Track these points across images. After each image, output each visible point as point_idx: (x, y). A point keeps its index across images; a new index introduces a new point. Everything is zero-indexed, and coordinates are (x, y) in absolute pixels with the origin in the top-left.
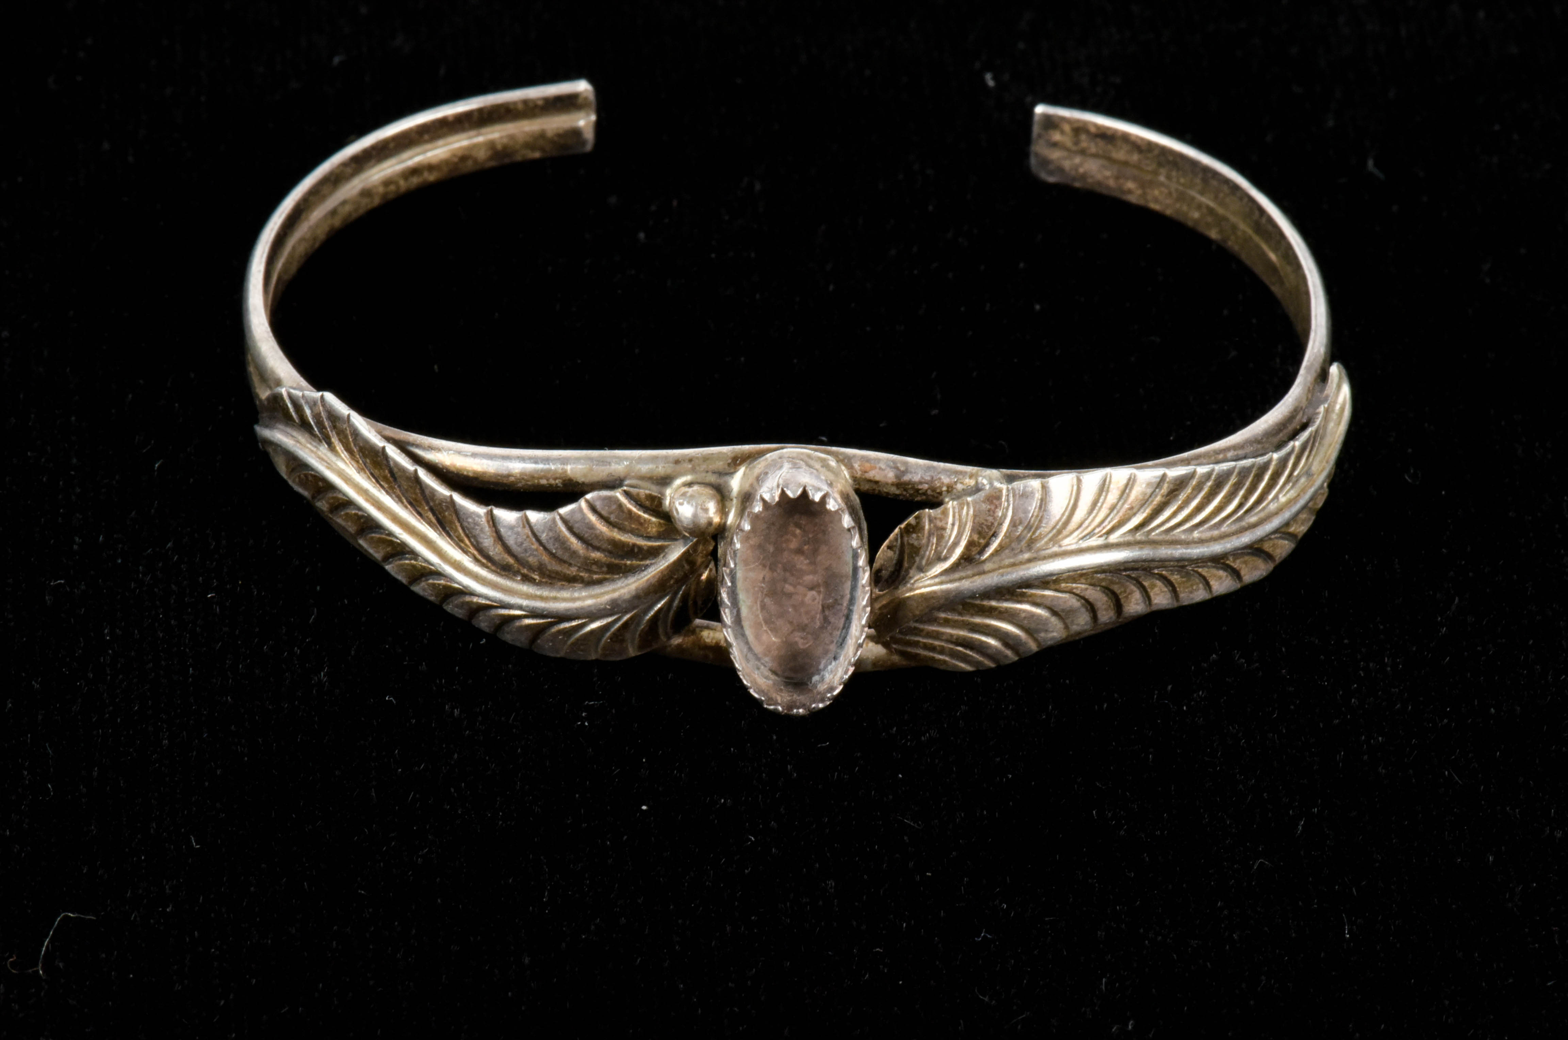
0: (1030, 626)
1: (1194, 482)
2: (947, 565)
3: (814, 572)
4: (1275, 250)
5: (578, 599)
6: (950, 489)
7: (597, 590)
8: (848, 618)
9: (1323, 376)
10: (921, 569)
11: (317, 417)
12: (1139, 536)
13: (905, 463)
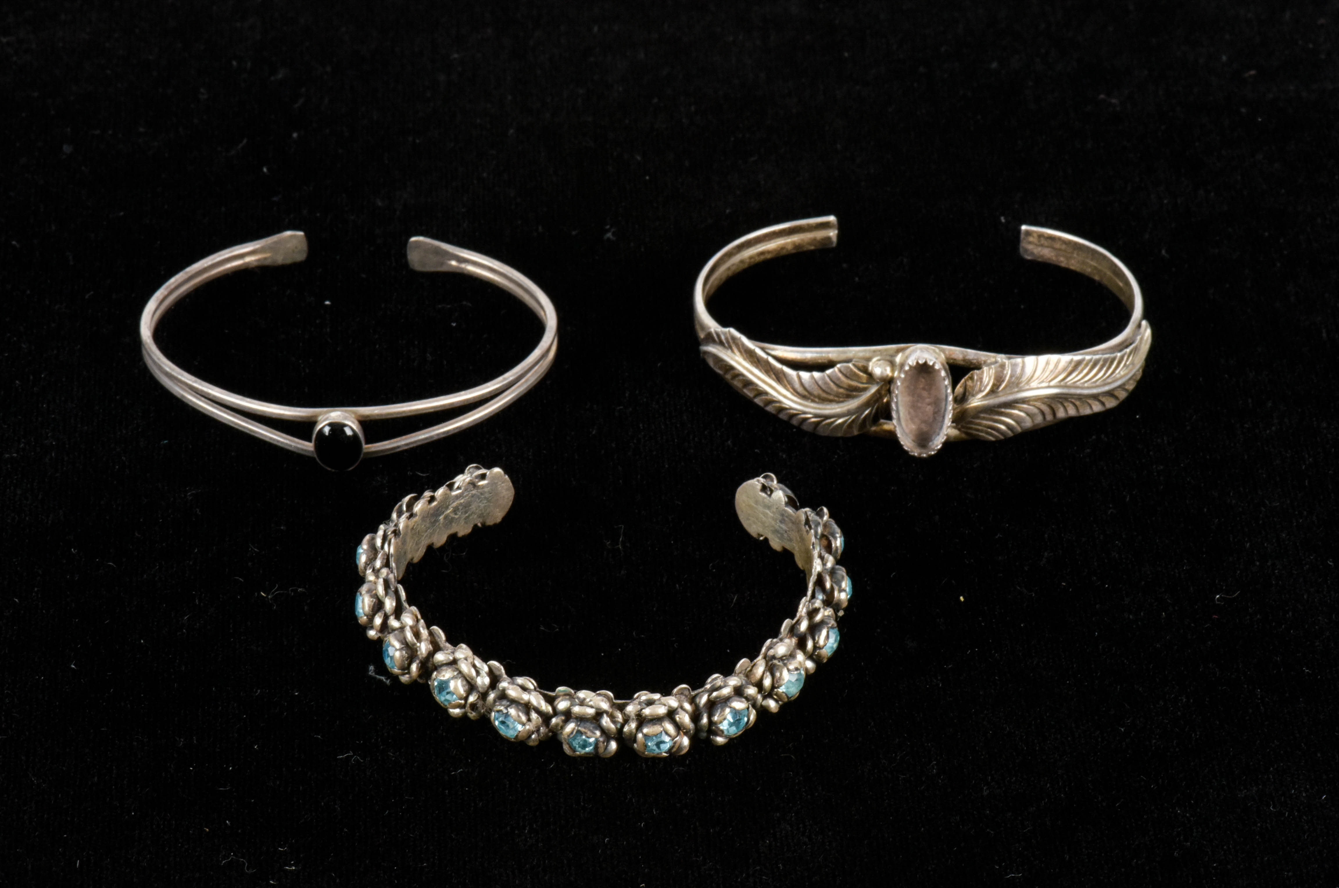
0: (1018, 420)
1: (1085, 362)
2: (984, 393)
3: (929, 398)
4: (1121, 281)
5: (834, 409)
6: (985, 362)
7: (841, 405)
8: (944, 417)
9: (1139, 326)
10: (973, 396)
11: (727, 339)
12: (1062, 383)
13: (967, 352)
